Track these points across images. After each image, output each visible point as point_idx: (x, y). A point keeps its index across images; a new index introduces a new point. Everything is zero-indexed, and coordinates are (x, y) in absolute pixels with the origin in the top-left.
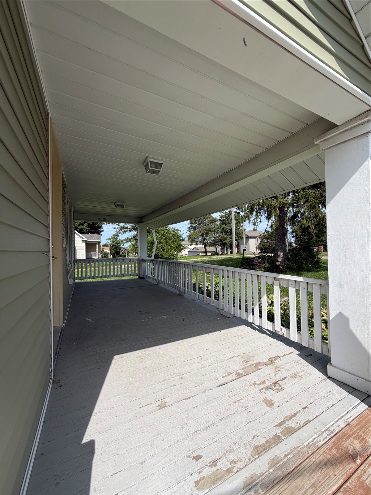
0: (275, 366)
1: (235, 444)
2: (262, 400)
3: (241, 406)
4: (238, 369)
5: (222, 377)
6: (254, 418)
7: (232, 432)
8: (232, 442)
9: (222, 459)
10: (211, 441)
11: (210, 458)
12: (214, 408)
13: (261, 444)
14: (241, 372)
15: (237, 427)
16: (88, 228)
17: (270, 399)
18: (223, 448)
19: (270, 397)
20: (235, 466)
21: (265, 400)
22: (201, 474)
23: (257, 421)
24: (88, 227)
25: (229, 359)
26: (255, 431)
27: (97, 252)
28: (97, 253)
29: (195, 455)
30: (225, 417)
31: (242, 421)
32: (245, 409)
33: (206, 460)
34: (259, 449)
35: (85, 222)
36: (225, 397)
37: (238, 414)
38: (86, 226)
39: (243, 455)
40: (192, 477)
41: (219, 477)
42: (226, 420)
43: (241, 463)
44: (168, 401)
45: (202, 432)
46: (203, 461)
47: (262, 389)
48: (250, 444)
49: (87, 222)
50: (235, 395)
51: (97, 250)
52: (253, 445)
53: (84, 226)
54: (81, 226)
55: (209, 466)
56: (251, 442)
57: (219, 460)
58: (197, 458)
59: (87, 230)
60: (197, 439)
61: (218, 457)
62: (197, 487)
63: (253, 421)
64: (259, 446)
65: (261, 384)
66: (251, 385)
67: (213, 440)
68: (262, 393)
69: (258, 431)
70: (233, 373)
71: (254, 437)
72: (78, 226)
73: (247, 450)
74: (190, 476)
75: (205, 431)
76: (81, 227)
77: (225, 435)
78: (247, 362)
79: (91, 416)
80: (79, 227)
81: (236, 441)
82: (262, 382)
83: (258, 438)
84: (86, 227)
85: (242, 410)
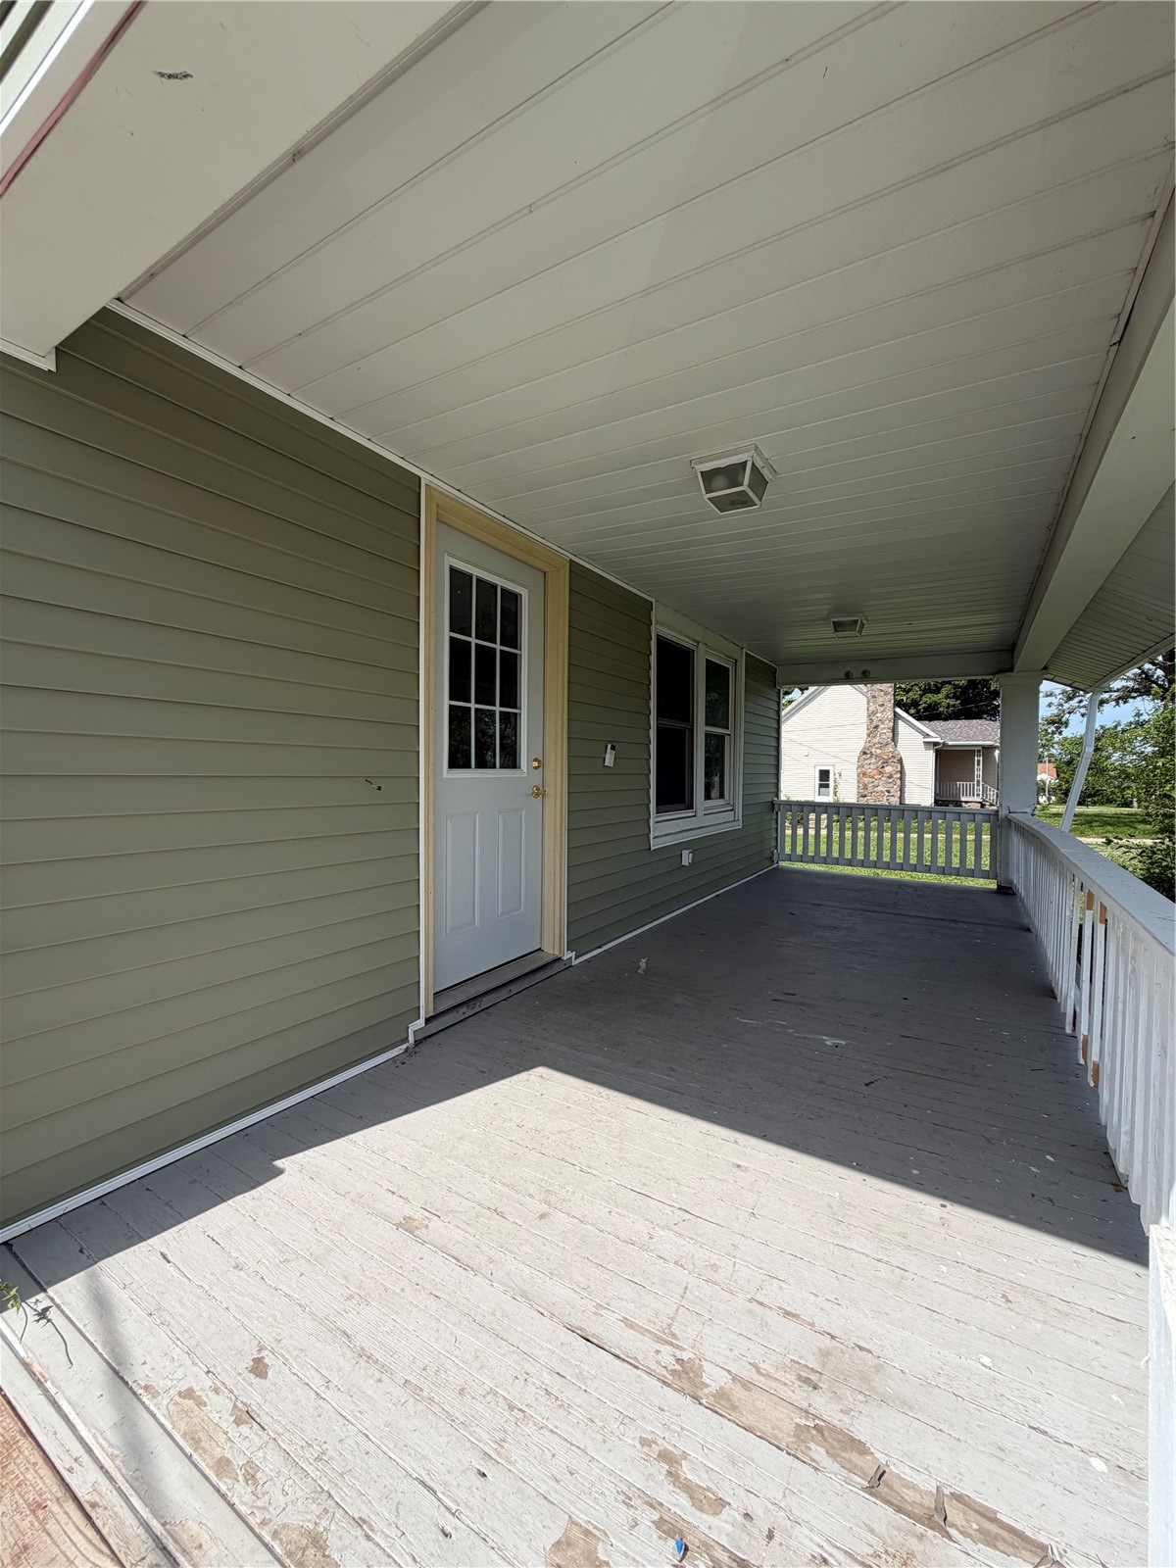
0: (913, 1544)
1: (319, 1459)
2: (581, 1518)
3: (502, 1435)
4: (720, 1360)
5: (624, 1320)
6: (454, 1501)
7: (366, 1436)
8: (325, 1446)
9: (260, 1433)
10: (317, 1383)
11: (260, 1400)
12: (453, 1348)
13: (336, 1556)
14: (714, 1378)
15: (392, 1446)
16: (952, 702)
17: (602, 1557)
18: (300, 1424)
19: (617, 1557)
20: (238, 1481)
21: (587, 1533)
22: (211, 1395)
23: (447, 1522)
24: (955, 697)
25: (761, 1303)
26: (393, 1519)
27: (978, 781)
28: (978, 785)
29: (266, 1361)
30: (425, 1394)
31: (425, 1458)
32: (491, 1452)
33: (253, 1393)
34: (311, 1551)
35: (943, 683)
36: (522, 1363)
37: (452, 1431)
38: (948, 695)
39: (281, 1497)
40: (204, 1376)
41: (203, 1444)
42: (412, 1400)
43: (249, 1497)
44: (437, 1228)
45: (345, 1349)
46: (251, 1385)
47: (652, 1504)
48: (326, 1511)
49: (949, 683)
50: (548, 1393)
51: (978, 776)
52: (324, 1523)
53: (940, 696)
54: (930, 695)
55: (235, 1406)
56: (337, 1515)
57: (255, 1426)
58: (259, 1368)
59: (948, 707)
60: (318, 1345)
61: (265, 1420)
62: (177, 1398)
63: (439, 1499)
64: (325, 1550)
65: (689, 1489)
66: (644, 1442)
67: (323, 1388)
68: (624, 1507)
69: (394, 1532)
70: (678, 1347)
71: (360, 1522)
72: (921, 696)
73: (301, 1507)
74: (206, 1370)
75: (349, 1355)
76: (929, 698)
77: (349, 1417)
78: (807, 1381)
79: (340, 1135)
80: (924, 699)
81: (331, 1458)
82: (709, 1489)
83: (362, 1540)
84: (947, 697)
85: (481, 1445)
